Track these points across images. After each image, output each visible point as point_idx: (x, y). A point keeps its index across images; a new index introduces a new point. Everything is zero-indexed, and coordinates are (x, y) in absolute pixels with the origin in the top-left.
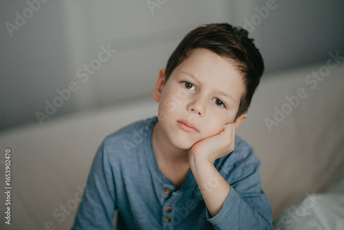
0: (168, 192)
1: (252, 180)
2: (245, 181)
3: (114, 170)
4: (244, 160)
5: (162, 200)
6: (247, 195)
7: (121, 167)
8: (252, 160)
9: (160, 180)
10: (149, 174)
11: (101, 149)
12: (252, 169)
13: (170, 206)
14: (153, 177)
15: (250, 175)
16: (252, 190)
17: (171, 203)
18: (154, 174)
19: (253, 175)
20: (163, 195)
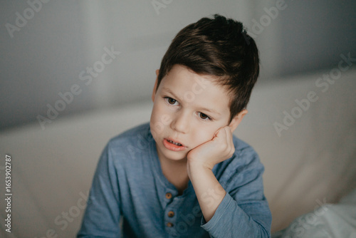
0: (170, 197)
1: (253, 187)
2: (247, 187)
3: (118, 173)
4: (246, 166)
5: (164, 205)
6: (246, 202)
7: (125, 169)
8: (255, 166)
9: (163, 184)
10: (152, 178)
11: (106, 152)
12: (254, 175)
13: (172, 211)
14: (157, 180)
15: (251, 181)
16: (253, 197)
17: (173, 208)
18: (158, 177)
19: (255, 182)
20: (166, 199)
